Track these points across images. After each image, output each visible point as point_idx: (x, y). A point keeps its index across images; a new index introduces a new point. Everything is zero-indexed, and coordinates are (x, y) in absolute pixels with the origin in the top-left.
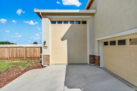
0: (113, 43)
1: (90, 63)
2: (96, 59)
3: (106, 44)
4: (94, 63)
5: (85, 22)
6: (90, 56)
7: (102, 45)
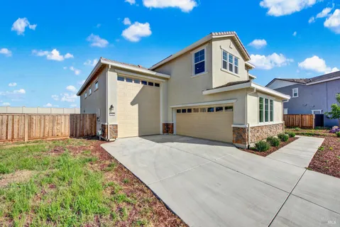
0: (184, 111)
1: (164, 132)
2: (170, 126)
3: (178, 111)
4: (167, 132)
5: (157, 85)
6: (164, 125)
7: (175, 112)
